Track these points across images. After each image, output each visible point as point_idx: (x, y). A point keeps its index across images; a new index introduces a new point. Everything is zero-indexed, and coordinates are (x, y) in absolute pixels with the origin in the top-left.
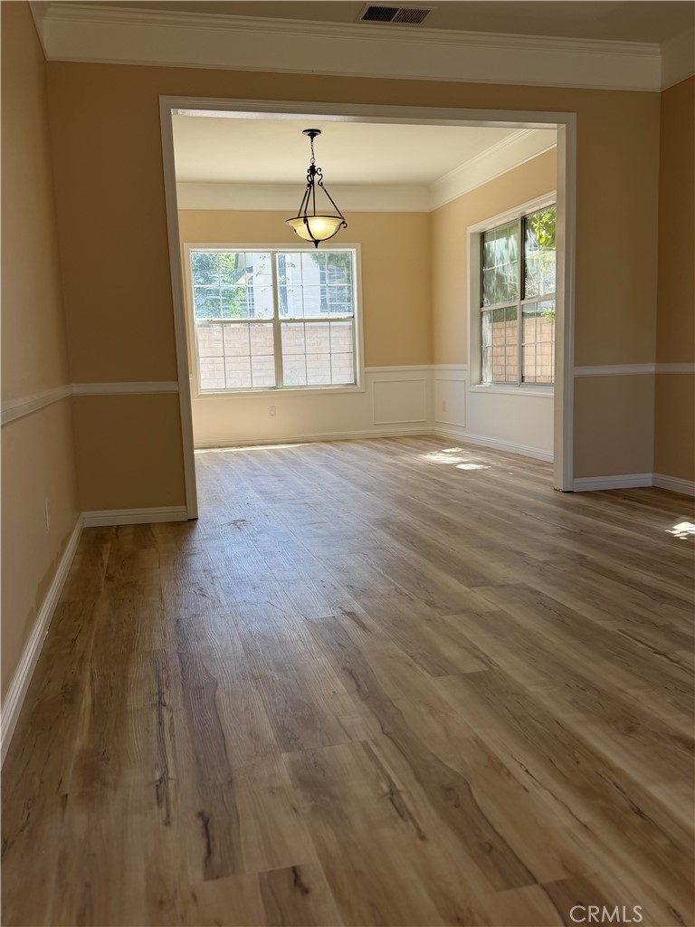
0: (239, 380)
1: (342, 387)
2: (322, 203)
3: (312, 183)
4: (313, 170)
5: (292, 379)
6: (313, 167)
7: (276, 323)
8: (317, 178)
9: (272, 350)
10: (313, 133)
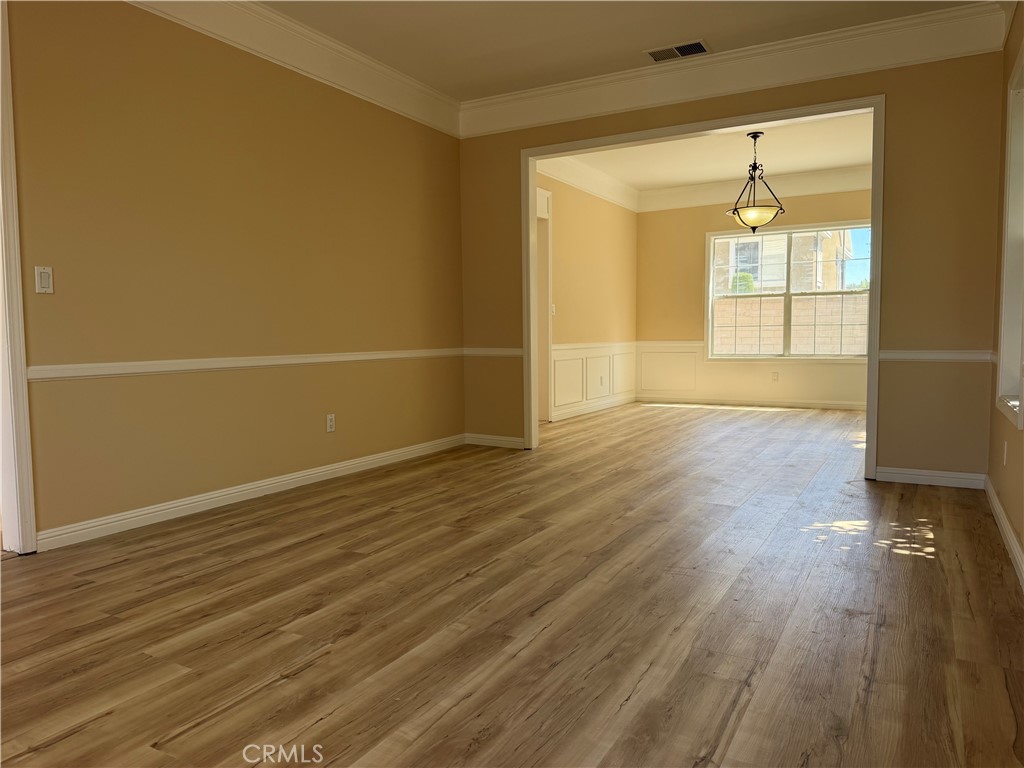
0: (747, 348)
1: (849, 358)
2: (762, 193)
3: (752, 178)
4: (754, 167)
5: (799, 348)
6: (755, 164)
7: (788, 298)
8: (758, 172)
9: (781, 320)
10: (755, 135)
